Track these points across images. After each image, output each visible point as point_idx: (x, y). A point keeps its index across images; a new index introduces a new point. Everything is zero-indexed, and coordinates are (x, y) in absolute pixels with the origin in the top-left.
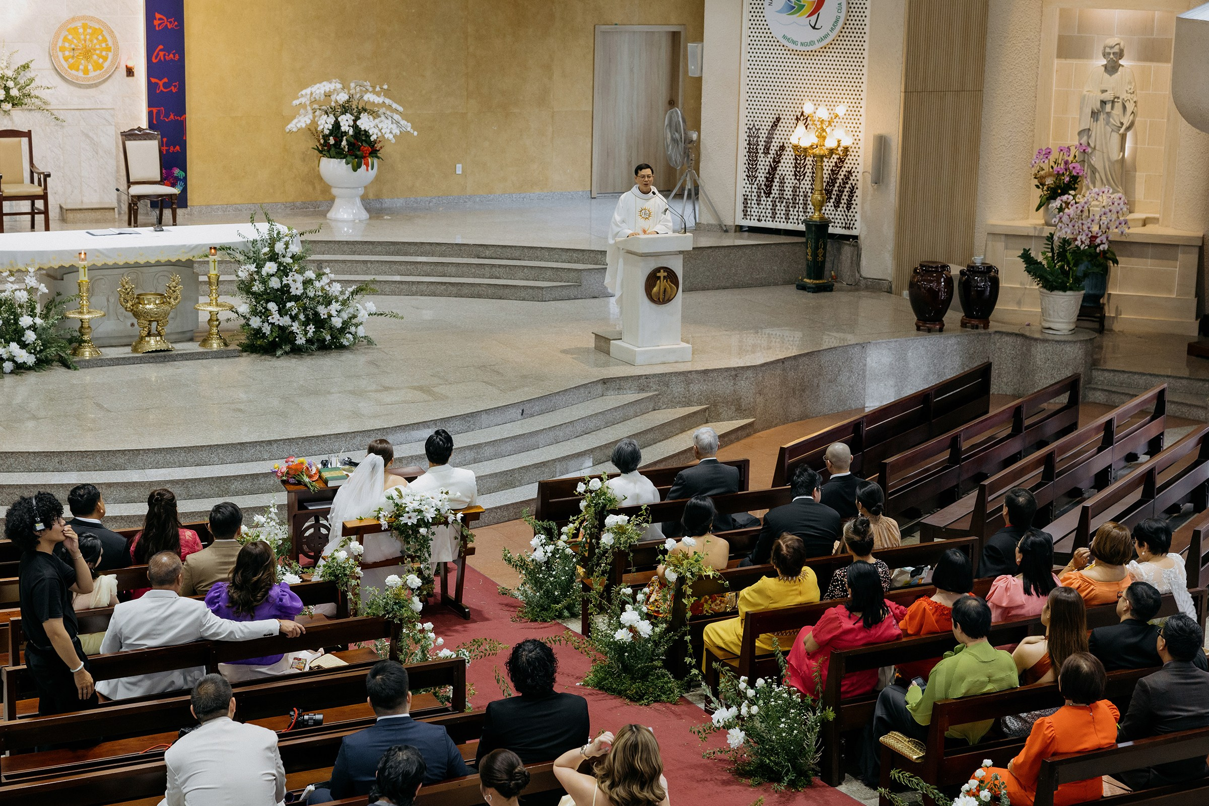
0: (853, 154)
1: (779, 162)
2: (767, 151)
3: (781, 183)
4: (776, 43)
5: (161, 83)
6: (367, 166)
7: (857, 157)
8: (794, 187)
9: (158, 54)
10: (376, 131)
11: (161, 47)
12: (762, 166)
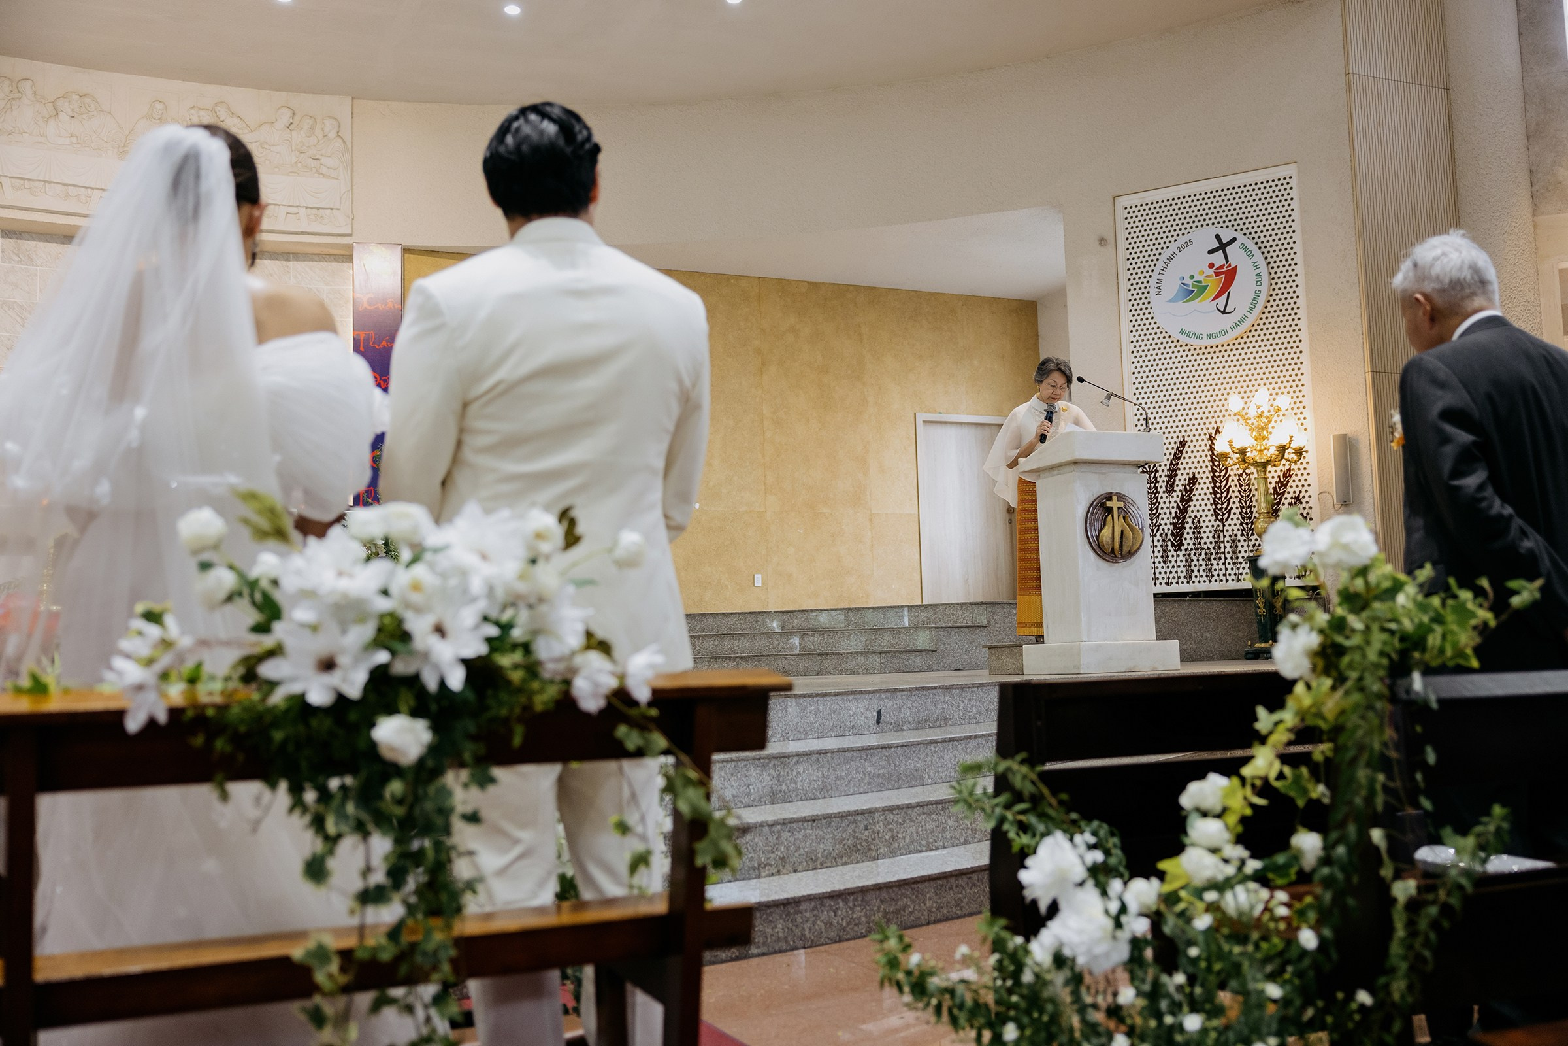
0: (1299, 473)
1: (1190, 500)
2: (1170, 489)
3: (1196, 528)
4: (1167, 339)
7: (1305, 476)
8: (1215, 531)
12: (1165, 510)
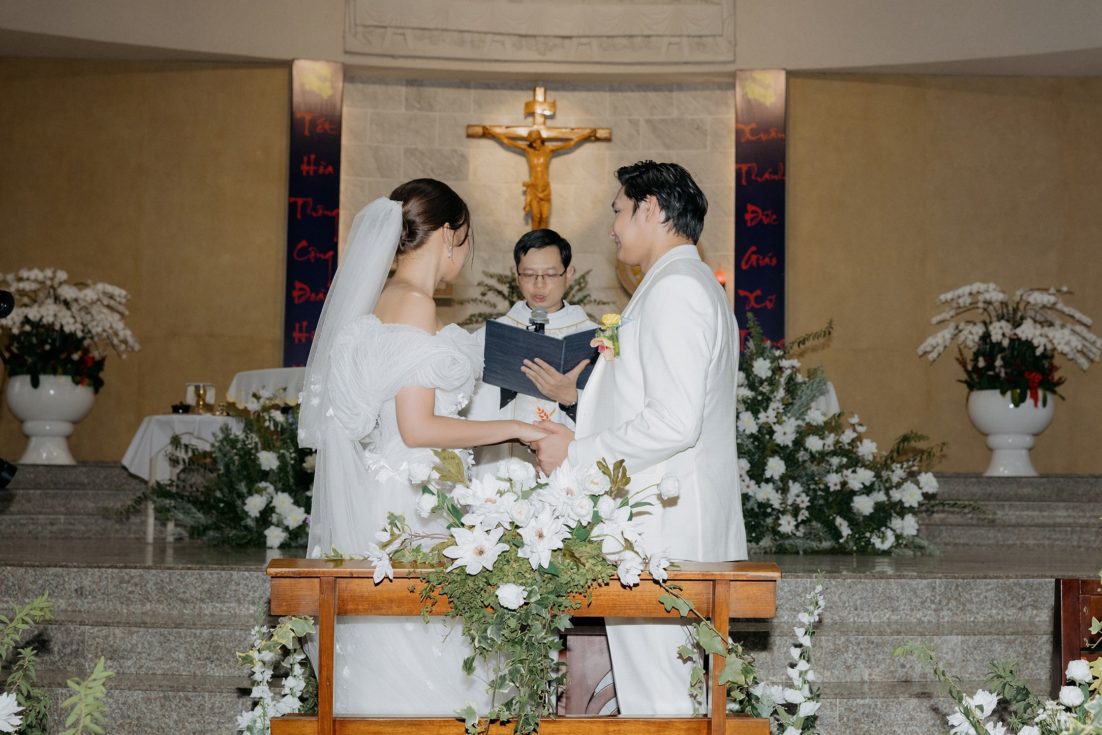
5: (752, 297)
6: (1036, 401)
9: (749, 258)
10: (1043, 341)
11: (754, 248)
